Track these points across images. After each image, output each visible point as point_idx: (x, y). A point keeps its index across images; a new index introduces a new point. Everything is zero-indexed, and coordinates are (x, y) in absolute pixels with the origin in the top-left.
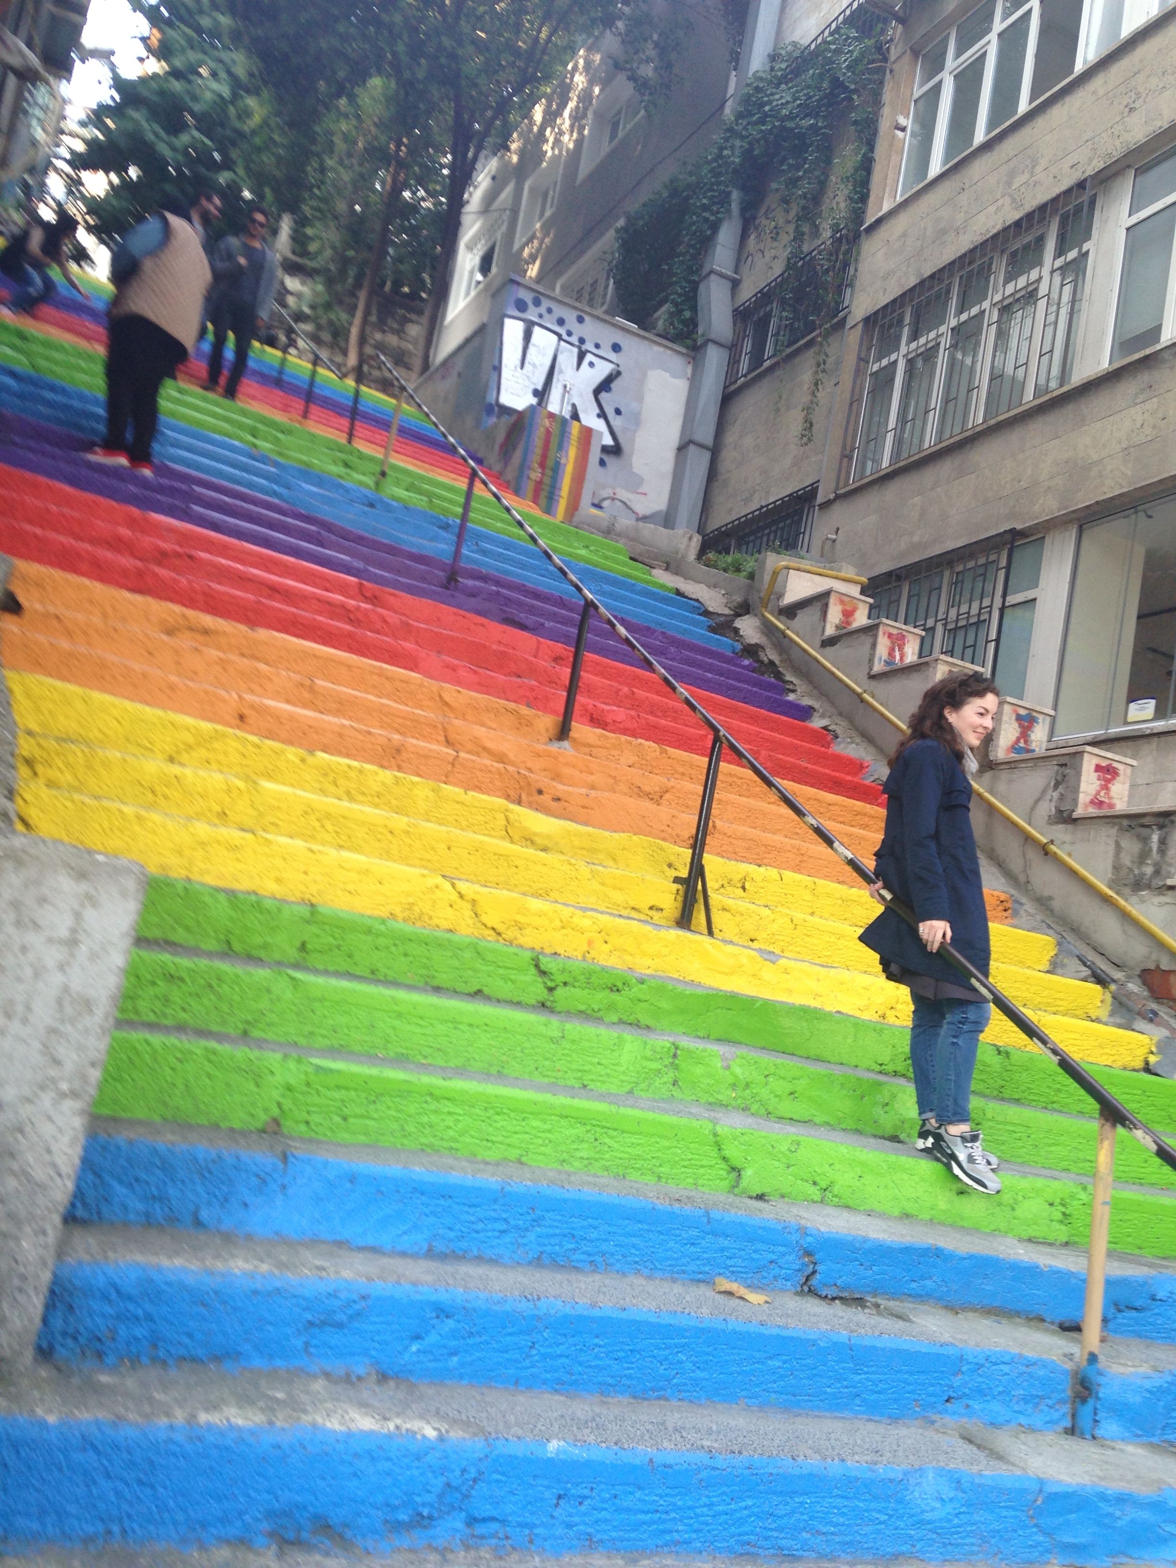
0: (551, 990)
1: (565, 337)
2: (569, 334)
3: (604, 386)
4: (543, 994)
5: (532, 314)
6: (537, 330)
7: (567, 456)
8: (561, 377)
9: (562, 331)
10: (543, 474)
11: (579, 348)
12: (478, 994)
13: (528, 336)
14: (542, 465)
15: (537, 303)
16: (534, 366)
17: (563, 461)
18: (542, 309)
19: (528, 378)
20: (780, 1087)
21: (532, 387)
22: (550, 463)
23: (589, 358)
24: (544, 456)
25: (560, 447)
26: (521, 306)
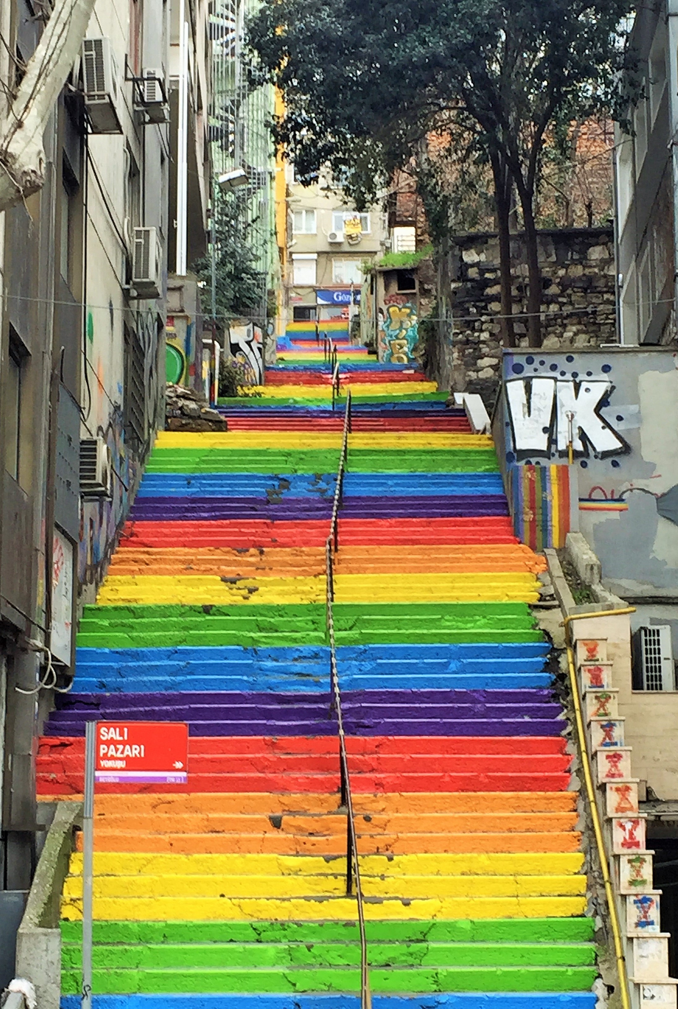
0: (259, 934)
1: (560, 377)
2: (563, 374)
3: (604, 402)
4: (257, 937)
5: (528, 371)
6: (535, 382)
7: (551, 494)
8: (564, 410)
9: (557, 374)
10: (534, 514)
11: (574, 381)
12: (231, 941)
13: (528, 389)
14: (532, 508)
15: (530, 361)
16: (539, 410)
17: (548, 499)
18: (536, 364)
19: (537, 421)
20: (334, 954)
21: (542, 427)
22: (538, 504)
23: (584, 385)
24: (532, 501)
25: (544, 489)
26: (518, 369)
